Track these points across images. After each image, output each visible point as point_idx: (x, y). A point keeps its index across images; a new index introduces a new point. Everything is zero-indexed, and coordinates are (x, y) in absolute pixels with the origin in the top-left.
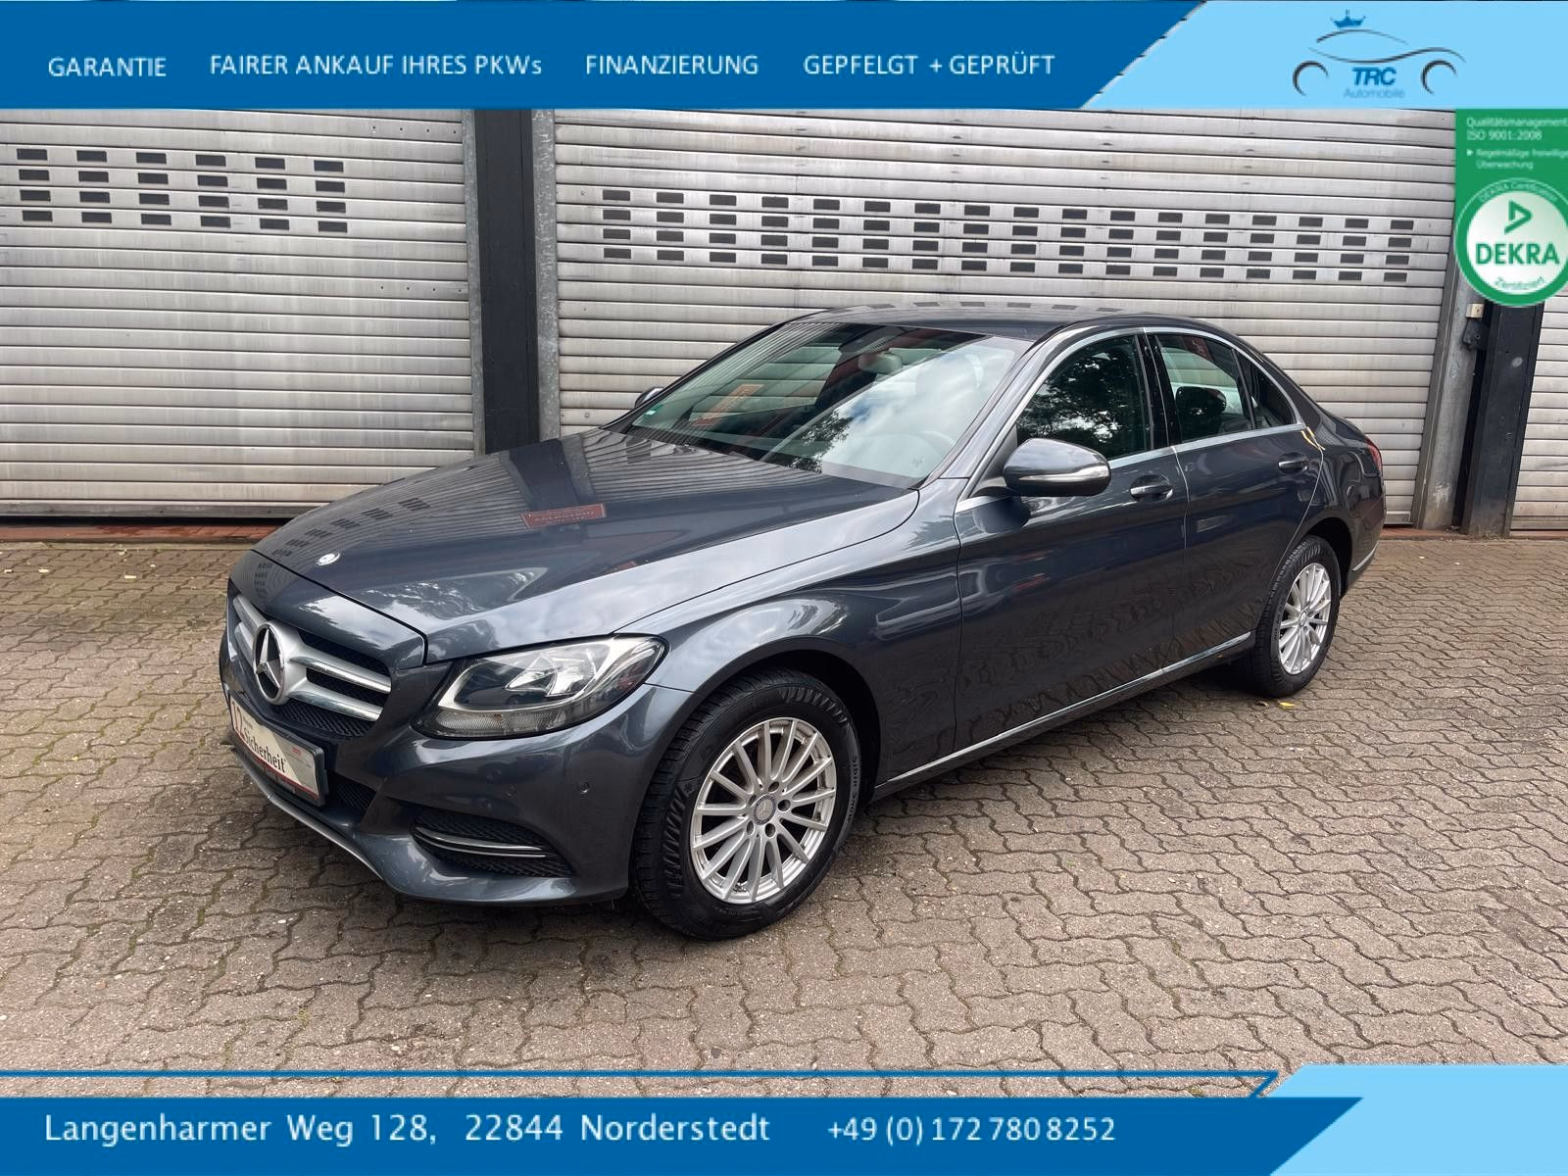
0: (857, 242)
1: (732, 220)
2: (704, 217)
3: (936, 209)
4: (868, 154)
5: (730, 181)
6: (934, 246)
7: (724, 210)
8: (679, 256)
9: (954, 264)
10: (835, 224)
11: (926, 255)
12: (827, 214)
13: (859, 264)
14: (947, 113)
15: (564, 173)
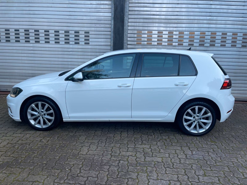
0: (187, 40)
1: (162, 36)
2: (156, 36)
3: (205, 33)
4: (191, 23)
5: (162, 29)
6: (204, 41)
7: (160, 35)
8: (151, 44)
9: (208, 45)
10: (183, 37)
11: (202, 43)
12: (181, 35)
13: (187, 45)
14: (208, 14)
15: (129, 28)
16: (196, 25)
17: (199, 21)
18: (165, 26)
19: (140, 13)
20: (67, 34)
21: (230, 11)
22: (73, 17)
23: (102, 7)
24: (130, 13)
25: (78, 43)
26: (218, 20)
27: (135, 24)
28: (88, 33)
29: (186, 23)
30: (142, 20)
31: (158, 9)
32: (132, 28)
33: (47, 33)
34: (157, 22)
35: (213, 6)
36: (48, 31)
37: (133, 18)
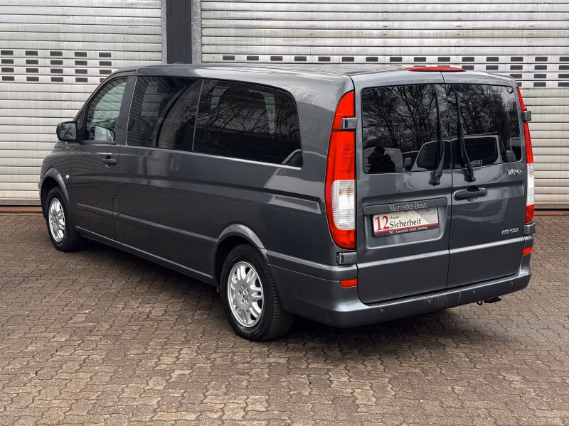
3: (377, 59)
4: (343, 36)
5: (279, 50)
14: (380, 16)
15: (205, 49)
16: (355, 41)
17: (363, 32)
18: (287, 43)
19: (229, 16)
20: (57, 58)
22: (70, 20)
24: (205, 14)
25: (85, 80)
26: (403, 28)
27: (219, 40)
28: (109, 55)
29: (332, 36)
30: (233, 31)
32: (213, 49)
33: (7, 57)
34: (268, 35)
36: (11, 53)
37: (213, 26)
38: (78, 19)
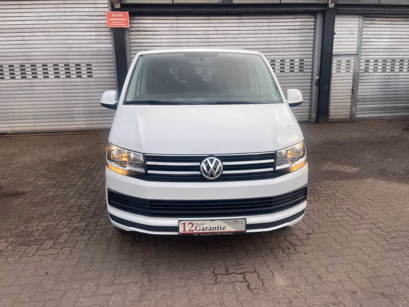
20: (67, 67)
21: (227, 40)
22: (72, 50)
23: (102, 37)
24: (132, 45)
25: (81, 76)
28: (90, 65)
31: (159, 41)
33: (45, 67)
35: (211, 36)
36: (46, 65)
37: (135, 50)
38: (76, 49)
